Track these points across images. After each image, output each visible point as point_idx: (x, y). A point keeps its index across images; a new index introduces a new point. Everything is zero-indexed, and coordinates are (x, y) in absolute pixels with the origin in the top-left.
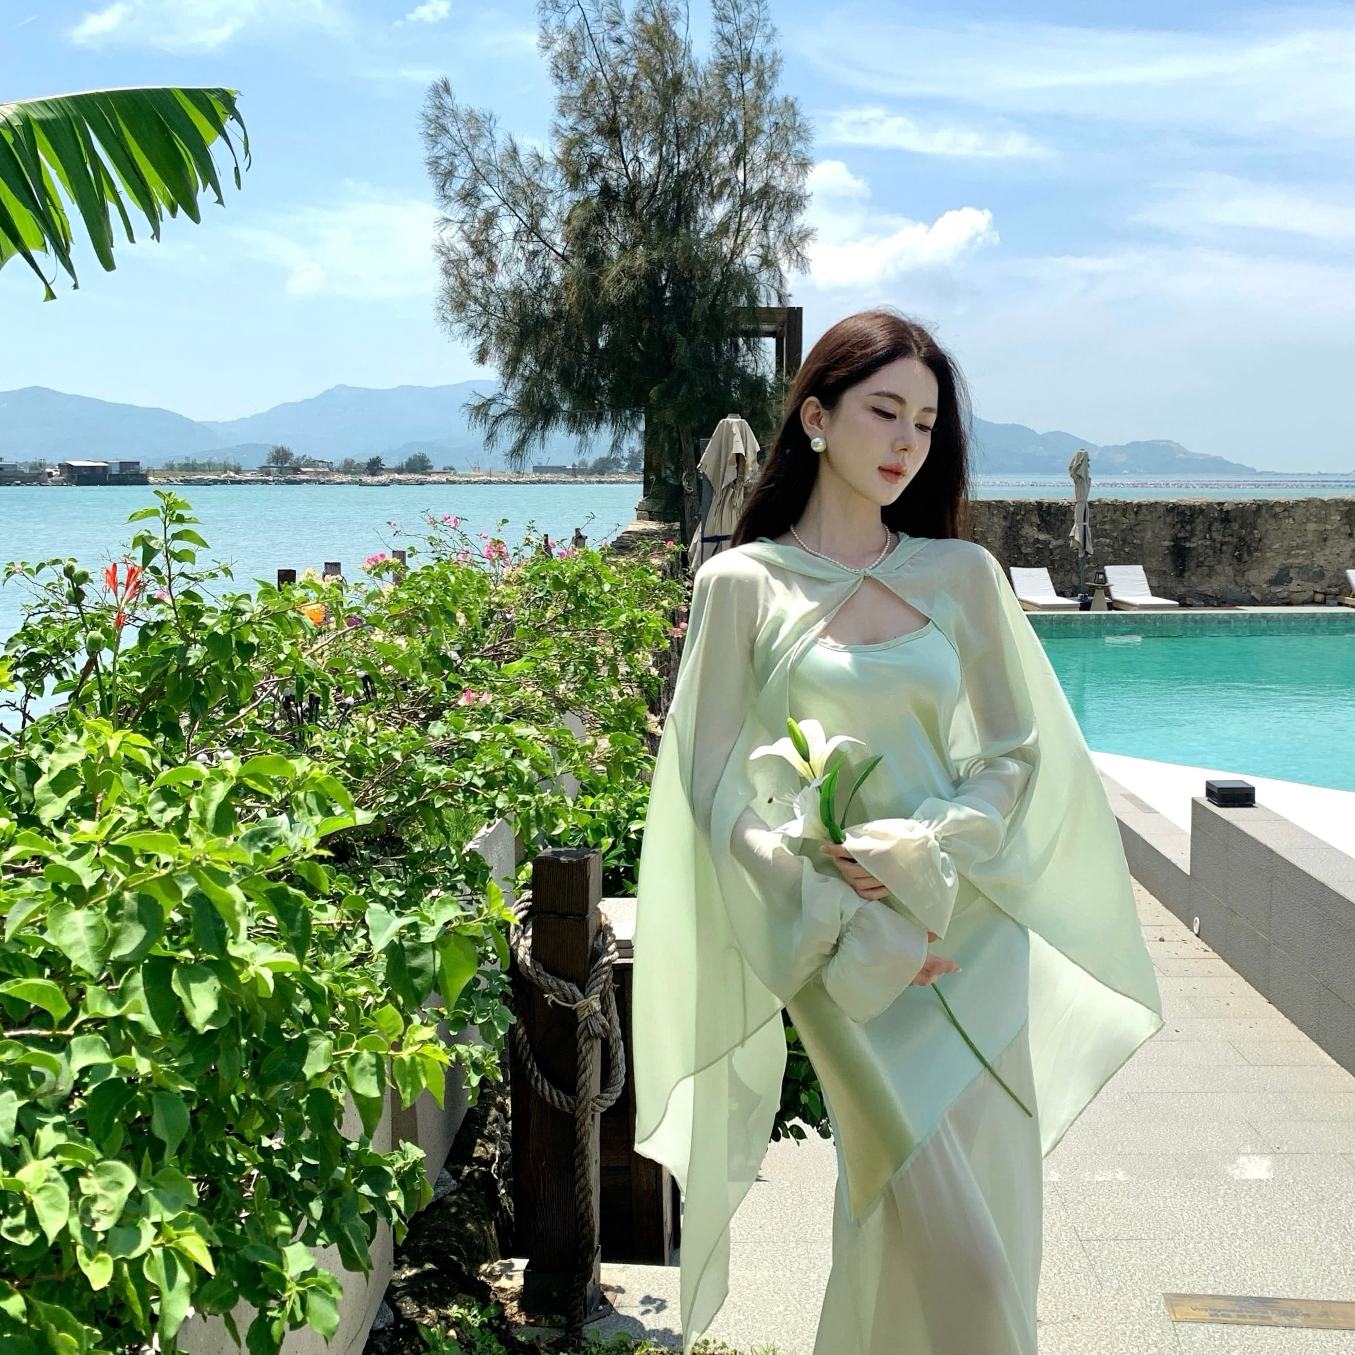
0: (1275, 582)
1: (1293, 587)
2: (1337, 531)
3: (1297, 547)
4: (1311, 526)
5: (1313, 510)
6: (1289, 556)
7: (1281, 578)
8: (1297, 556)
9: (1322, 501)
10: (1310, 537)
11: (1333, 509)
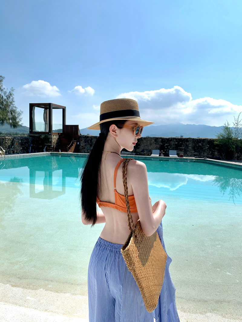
0: (142, 151)
1: (145, 153)
2: (153, 143)
3: (146, 145)
4: (149, 142)
5: (149, 139)
6: (144, 147)
7: (143, 151)
8: (146, 147)
9: (151, 137)
10: (148, 144)
11: (153, 139)
